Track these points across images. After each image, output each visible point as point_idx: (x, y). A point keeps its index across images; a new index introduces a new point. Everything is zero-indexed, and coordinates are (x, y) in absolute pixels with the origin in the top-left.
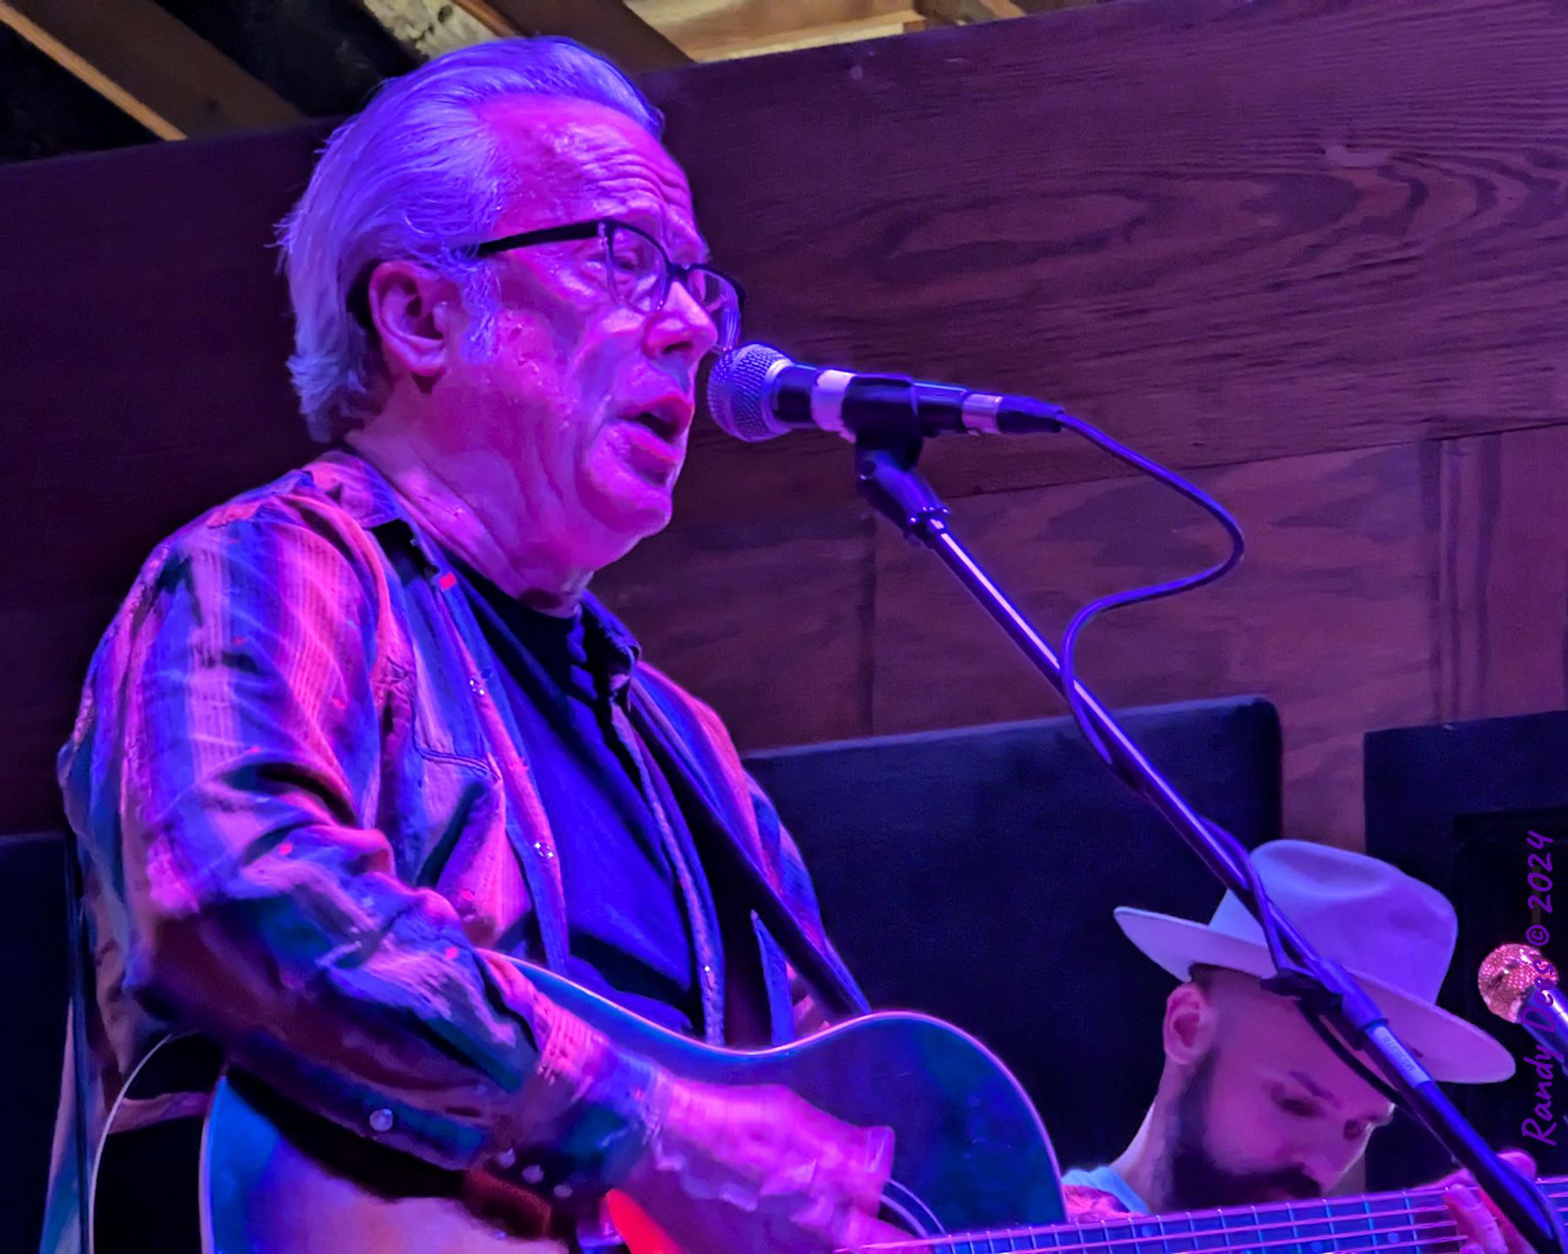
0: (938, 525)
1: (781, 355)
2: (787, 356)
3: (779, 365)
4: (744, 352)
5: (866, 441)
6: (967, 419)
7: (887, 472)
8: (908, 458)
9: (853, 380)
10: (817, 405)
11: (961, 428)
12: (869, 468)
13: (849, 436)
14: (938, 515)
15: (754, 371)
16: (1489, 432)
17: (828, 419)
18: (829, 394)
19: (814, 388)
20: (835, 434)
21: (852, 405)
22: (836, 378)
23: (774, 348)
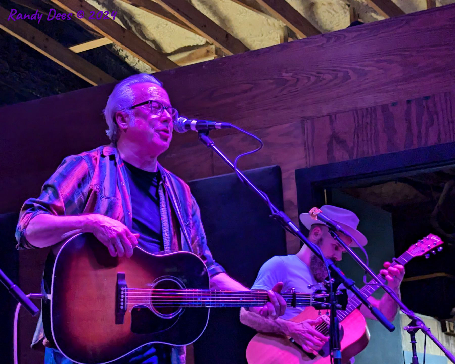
0: (213, 145)
1: (185, 119)
2: (186, 119)
3: (185, 120)
4: (179, 118)
5: (200, 132)
6: (216, 127)
7: (203, 136)
8: (207, 134)
9: (197, 122)
10: (191, 126)
11: (215, 129)
12: (201, 136)
13: (197, 131)
14: (213, 143)
15: (180, 123)
16: (312, 118)
17: (194, 129)
18: (193, 125)
19: (191, 124)
20: (195, 131)
21: (197, 126)
22: (194, 122)
23: (184, 117)
